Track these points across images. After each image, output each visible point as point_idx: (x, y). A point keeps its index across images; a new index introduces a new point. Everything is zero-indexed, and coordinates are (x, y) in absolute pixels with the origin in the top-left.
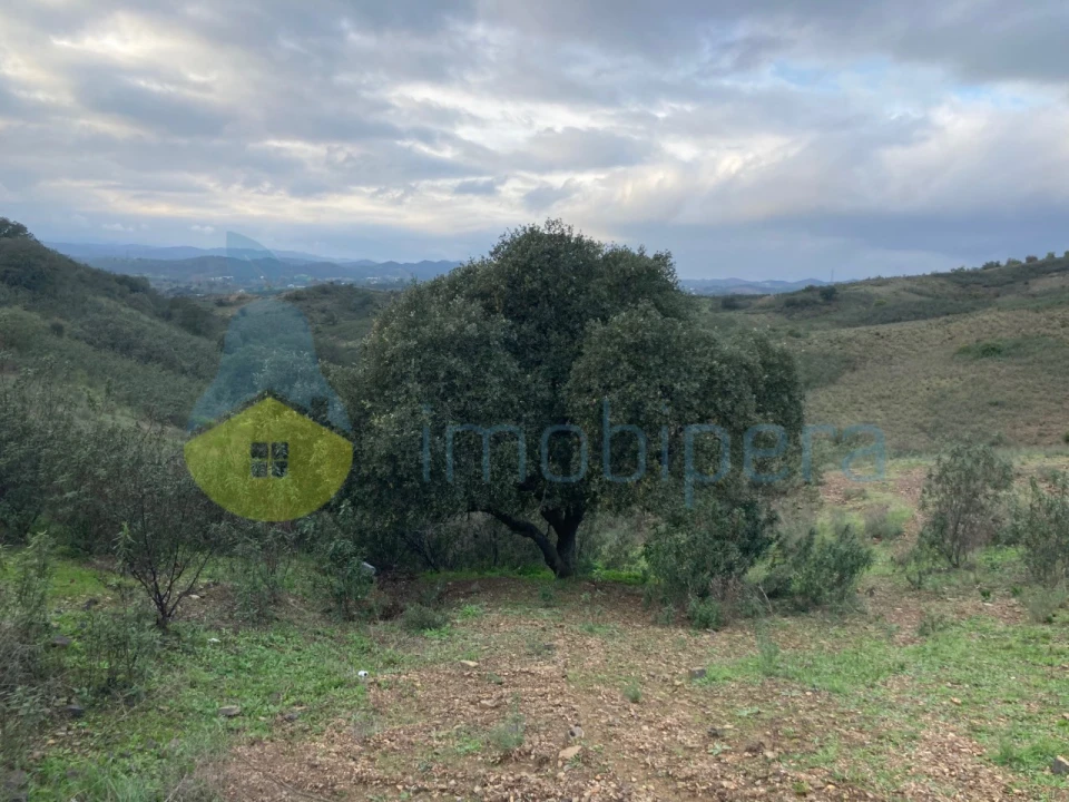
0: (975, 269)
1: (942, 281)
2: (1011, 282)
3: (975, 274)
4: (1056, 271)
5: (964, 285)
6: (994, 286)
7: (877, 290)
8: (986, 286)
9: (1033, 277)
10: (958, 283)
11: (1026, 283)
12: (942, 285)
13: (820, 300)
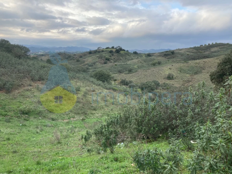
0: (198, 46)
1: (192, 49)
2: (206, 49)
3: (198, 47)
4: (216, 47)
5: (197, 50)
6: (203, 50)
7: (180, 51)
8: (202, 50)
9: (211, 48)
10: (196, 49)
11: (210, 49)
12: (193, 50)
13: (171, 54)
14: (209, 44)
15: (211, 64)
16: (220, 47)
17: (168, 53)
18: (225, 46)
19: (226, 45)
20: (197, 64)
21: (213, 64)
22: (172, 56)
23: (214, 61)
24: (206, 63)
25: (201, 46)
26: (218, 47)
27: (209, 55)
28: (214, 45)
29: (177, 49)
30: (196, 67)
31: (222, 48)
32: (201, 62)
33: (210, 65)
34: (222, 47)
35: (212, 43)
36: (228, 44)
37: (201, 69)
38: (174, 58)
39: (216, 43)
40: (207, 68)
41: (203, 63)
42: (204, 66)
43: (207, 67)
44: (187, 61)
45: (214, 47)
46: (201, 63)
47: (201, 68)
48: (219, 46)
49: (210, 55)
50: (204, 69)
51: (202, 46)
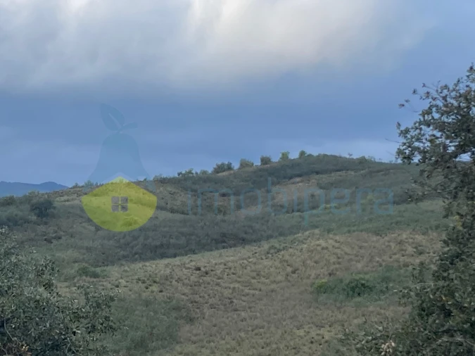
0: (204, 172)
3: (204, 179)
13: (34, 218)
14: (265, 161)
15: (237, 285)
16: (325, 178)
17: (12, 211)
18: (350, 172)
19: (356, 170)
20: (155, 288)
21: (248, 284)
22: (41, 228)
23: (253, 268)
24: (207, 279)
25: (220, 169)
26: (315, 179)
27: (251, 227)
28: (294, 164)
29: (76, 186)
30: (147, 303)
31: (332, 184)
32: (178, 273)
33: (227, 293)
34: (335, 176)
35: (285, 156)
36: (363, 162)
37: (174, 314)
38: (49, 241)
39: (302, 153)
40: (208, 312)
41: (192, 278)
42: (197, 298)
43: (212, 306)
44: (98, 270)
45: (291, 178)
46: (179, 280)
47: (177, 309)
48: (317, 173)
49: (257, 226)
50: (191, 320)
51: (229, 168)
